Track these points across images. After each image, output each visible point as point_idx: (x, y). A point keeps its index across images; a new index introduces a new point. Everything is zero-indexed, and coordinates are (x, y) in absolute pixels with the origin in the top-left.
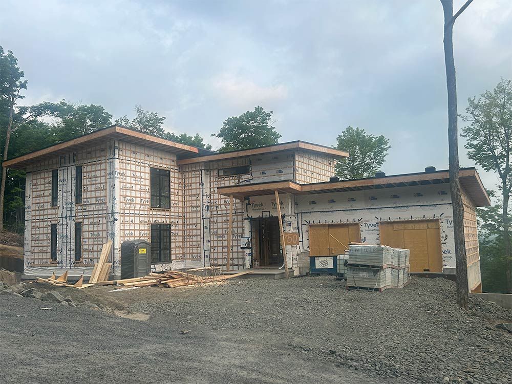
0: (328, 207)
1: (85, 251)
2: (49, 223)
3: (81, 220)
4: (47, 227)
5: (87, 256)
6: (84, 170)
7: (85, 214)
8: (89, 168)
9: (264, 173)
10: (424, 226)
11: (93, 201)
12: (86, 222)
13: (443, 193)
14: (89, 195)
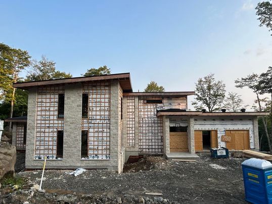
0: (203, 122)
1: (91, 149)
2: (55, 130)
3: (87, 129)
4: (53, 132)
5: (92, 153)
6: (90, 97)
7: (90, 125)
8: (94, 96)
9: (170, 104)
10: (242, 132)
11: (98, 117)
12: (91, 130)
13: (250, 120)
14: (94, 113)
